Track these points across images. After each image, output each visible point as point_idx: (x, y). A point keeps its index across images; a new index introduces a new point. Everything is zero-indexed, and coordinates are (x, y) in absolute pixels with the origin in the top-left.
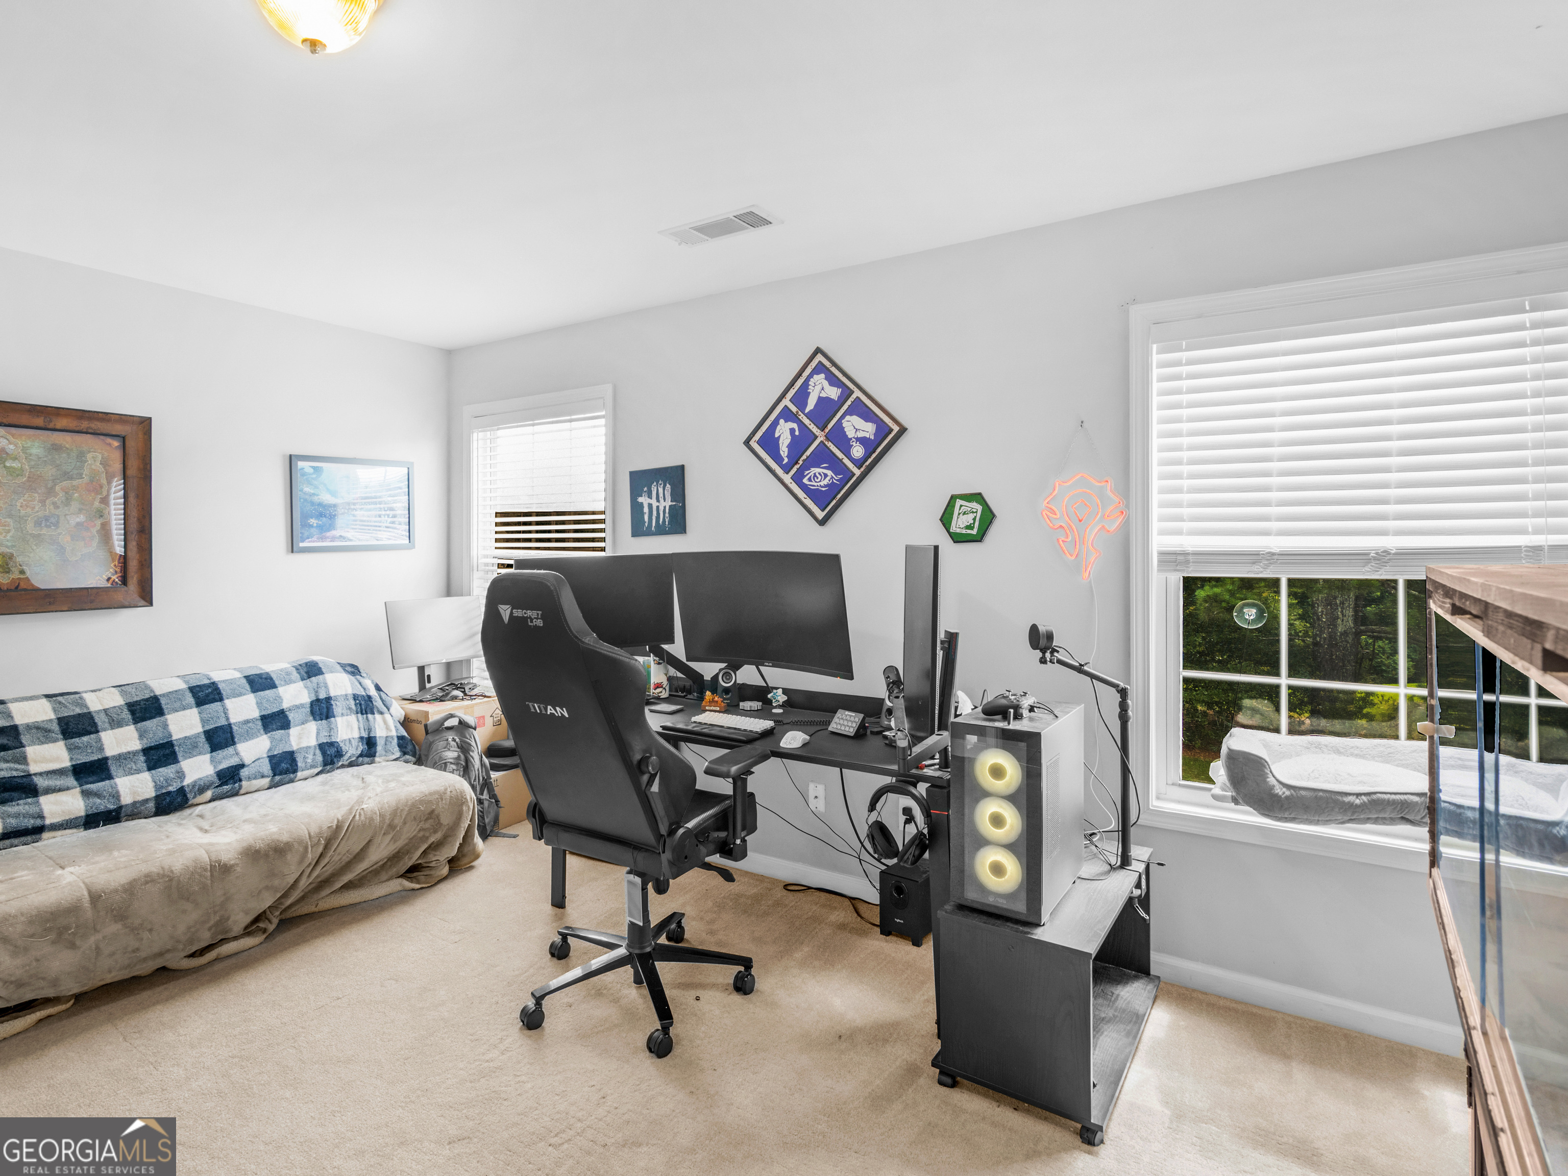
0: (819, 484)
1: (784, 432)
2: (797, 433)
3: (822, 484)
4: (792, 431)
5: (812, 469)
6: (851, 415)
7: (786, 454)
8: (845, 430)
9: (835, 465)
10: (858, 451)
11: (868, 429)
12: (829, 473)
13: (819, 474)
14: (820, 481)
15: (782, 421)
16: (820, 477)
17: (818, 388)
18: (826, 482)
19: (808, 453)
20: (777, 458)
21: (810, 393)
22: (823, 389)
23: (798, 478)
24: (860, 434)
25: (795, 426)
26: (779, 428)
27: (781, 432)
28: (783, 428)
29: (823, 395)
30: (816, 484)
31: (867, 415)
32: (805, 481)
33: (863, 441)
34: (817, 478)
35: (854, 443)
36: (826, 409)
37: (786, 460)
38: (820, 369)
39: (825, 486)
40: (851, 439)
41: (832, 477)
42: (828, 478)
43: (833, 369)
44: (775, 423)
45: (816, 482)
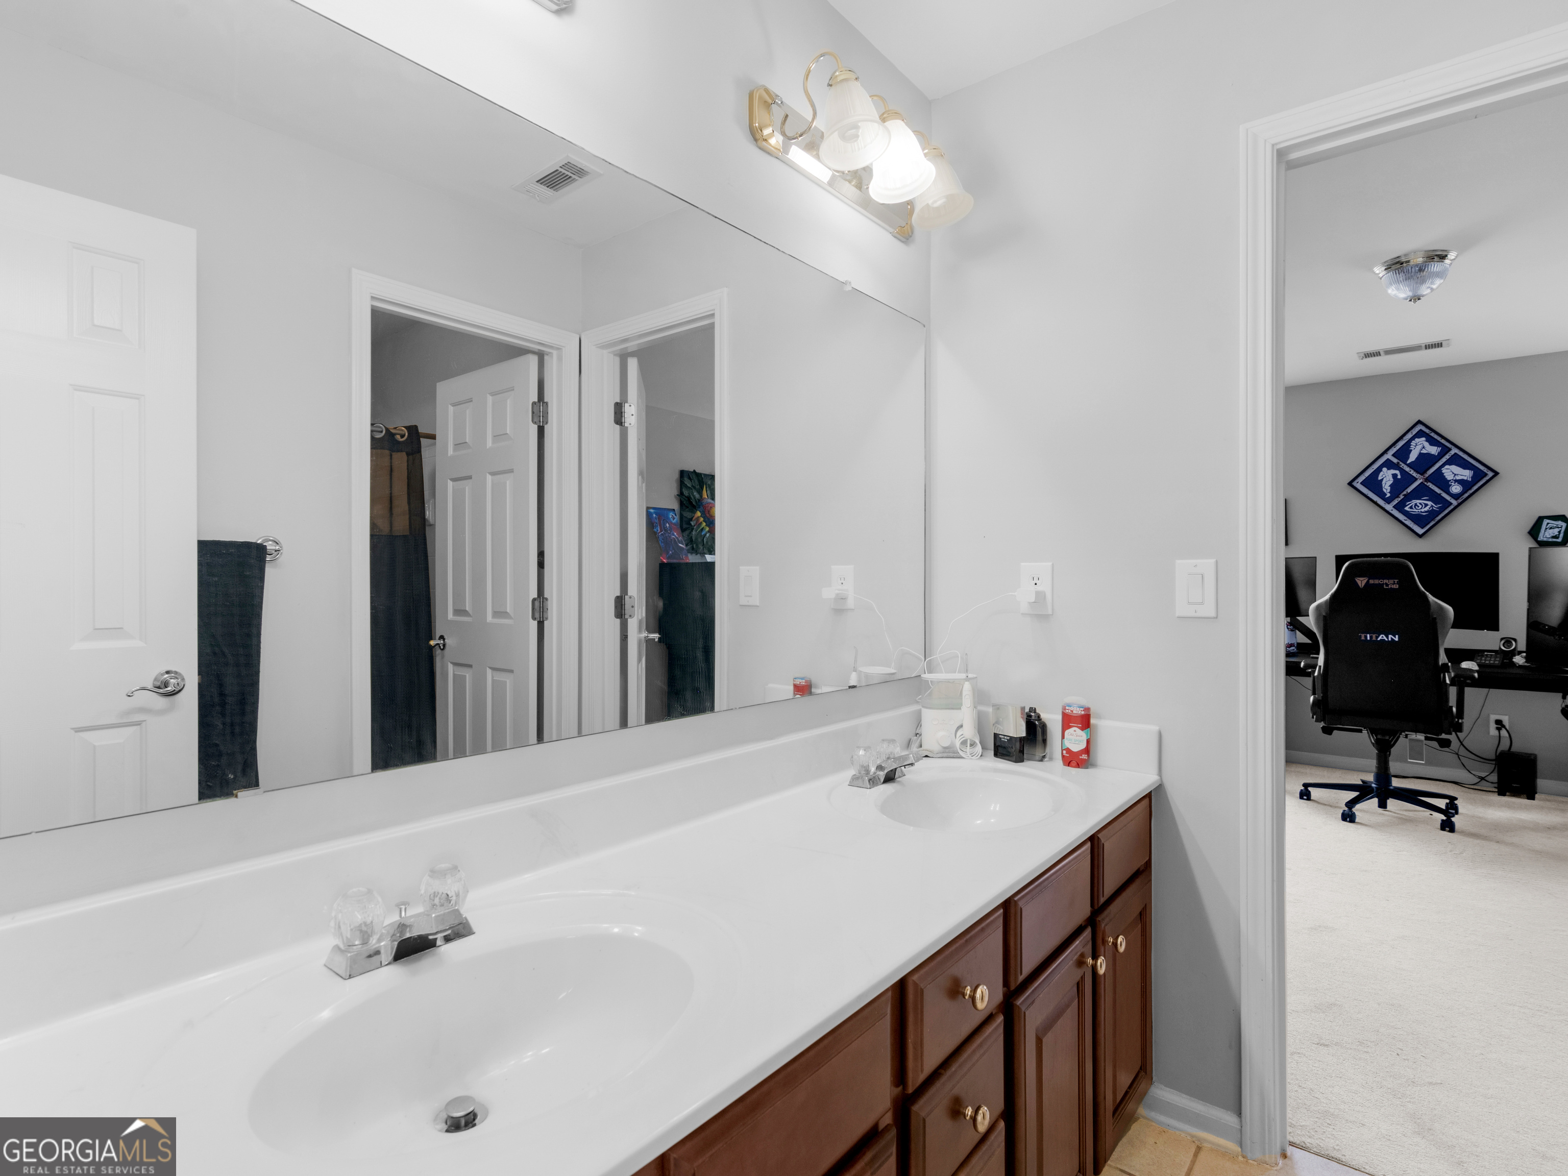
0: (1419, 511)
1: (1387, 477)
2: (1399, 477)
3: (1423, 510)
4: (1394, 476)
5: (1414, 501)
6: (1450, 465)
7: (1389, 491)
8: (1445, 474)
9: (1436, 498)
10: (1456, 489)
11: (1466, 474)
12: (1430, 503)
13: (1420, 504)
14: (1421, 509)
15: (1385, 469)
16: (1420, 506)
17: (1419, 447)
18: (1427, 509)
19: (1409, 490)
20: (1381, 495)
21: (1411, 450)
22: (1424, 447)
23: (1400, 507)
24: (1458, 478)
25: (1397, 472)
26: (1381, 473)
27: (1384, 476)
28: (1386, 474)
29: (1424, 451)
30: (1417, 511)
31: (1465, 465)
32: (1407, 508)
33: (1460, 482)
34: (1418, 507)
35: (1453, 484)
36: (1425, 461)
37: (1388, 495)
38: (1420, 434)
39: (1425, 512)
40: (1450, 481)
41: (1432, 506)
42: (1429, 507)
43: (1433, 434)
44: (1379, 470)
45: (1417, 509)
